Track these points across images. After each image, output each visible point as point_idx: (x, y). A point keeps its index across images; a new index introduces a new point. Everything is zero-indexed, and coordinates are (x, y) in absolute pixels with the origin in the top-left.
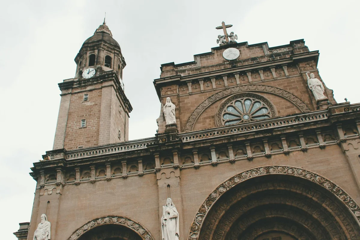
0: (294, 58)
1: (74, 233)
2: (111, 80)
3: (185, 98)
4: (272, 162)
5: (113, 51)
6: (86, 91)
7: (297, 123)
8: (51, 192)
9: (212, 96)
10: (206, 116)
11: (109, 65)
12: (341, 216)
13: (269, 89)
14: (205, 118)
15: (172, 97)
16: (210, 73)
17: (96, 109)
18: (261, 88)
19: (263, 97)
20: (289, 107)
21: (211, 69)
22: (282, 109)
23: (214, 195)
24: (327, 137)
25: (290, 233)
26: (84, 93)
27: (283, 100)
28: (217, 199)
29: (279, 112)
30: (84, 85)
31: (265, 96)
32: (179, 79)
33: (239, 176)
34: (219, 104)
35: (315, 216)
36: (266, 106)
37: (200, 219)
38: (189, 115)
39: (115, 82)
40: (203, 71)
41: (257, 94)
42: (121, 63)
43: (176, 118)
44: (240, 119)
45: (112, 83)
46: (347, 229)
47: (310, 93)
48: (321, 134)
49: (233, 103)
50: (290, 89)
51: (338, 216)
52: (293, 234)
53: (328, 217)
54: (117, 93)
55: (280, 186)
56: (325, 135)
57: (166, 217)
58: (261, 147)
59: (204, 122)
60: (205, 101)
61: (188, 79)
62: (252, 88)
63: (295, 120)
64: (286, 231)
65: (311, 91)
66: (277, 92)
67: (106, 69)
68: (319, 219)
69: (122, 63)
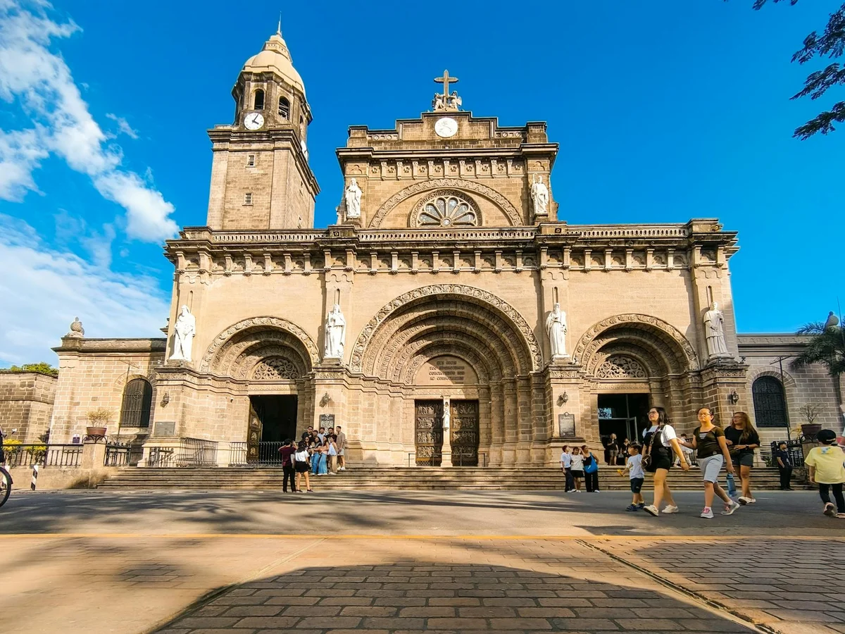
0: (524, 150)
1: (225, 330)
2: (287, 140)
3: (375, 184)
4: (458, 280)
5: (292, 91)
6: (250, 150)
7: (498, 237)
8: (194, 281)
9: (410, 186)
10: (398, 212)
11: (286, 114)
12: (518, 349)
13: (482, 190)
14: (397, 216)
15: (359, 179)
16: (412, 152)
17: (265, 180)
18: (472, 187)
19: (471, 198)
20: (500, 218)
21: (414, 147)
22: (491, 218)
23: (389, 308)
24: (528, 260)
25: (466, 359)
26: (249, 154)
27: (495, 207)
28: (391, 312)
29: (487, 222)
30: (247, 139)
31: (475, 198)
32: (370, 153)
33: (420, 290)
34: (416, 198)
35: (493, 345)
36: (474, 212)
37: (369, 330)
38: (377, 208)
39: (293, 144)
40: (404, 147)
41: (466, 193)
42: (305, 114)
43: (362, 210)
44: (439, 224)
45: (288, 144)
46: (520, 362)
47: (530, 202)
48: (522, 256)
49: (435, 201)
50: (508, 194)
51: (515, 347)
52: (468, 361)
53: (505, 348)
54: (297, 162)
55: (462, 308)
56: (527, 258)
57: (331, 324)
58: (451, 261)
59: (395, 220)
60: (400, 191)
61: (382, 156)
62: (462, 184)
63: (497, 234)
64: (462, 357)
65: (532, 201)
66: (492, 195)
67: (282, 120)
68: (496, 349)
69: (307, 114)
